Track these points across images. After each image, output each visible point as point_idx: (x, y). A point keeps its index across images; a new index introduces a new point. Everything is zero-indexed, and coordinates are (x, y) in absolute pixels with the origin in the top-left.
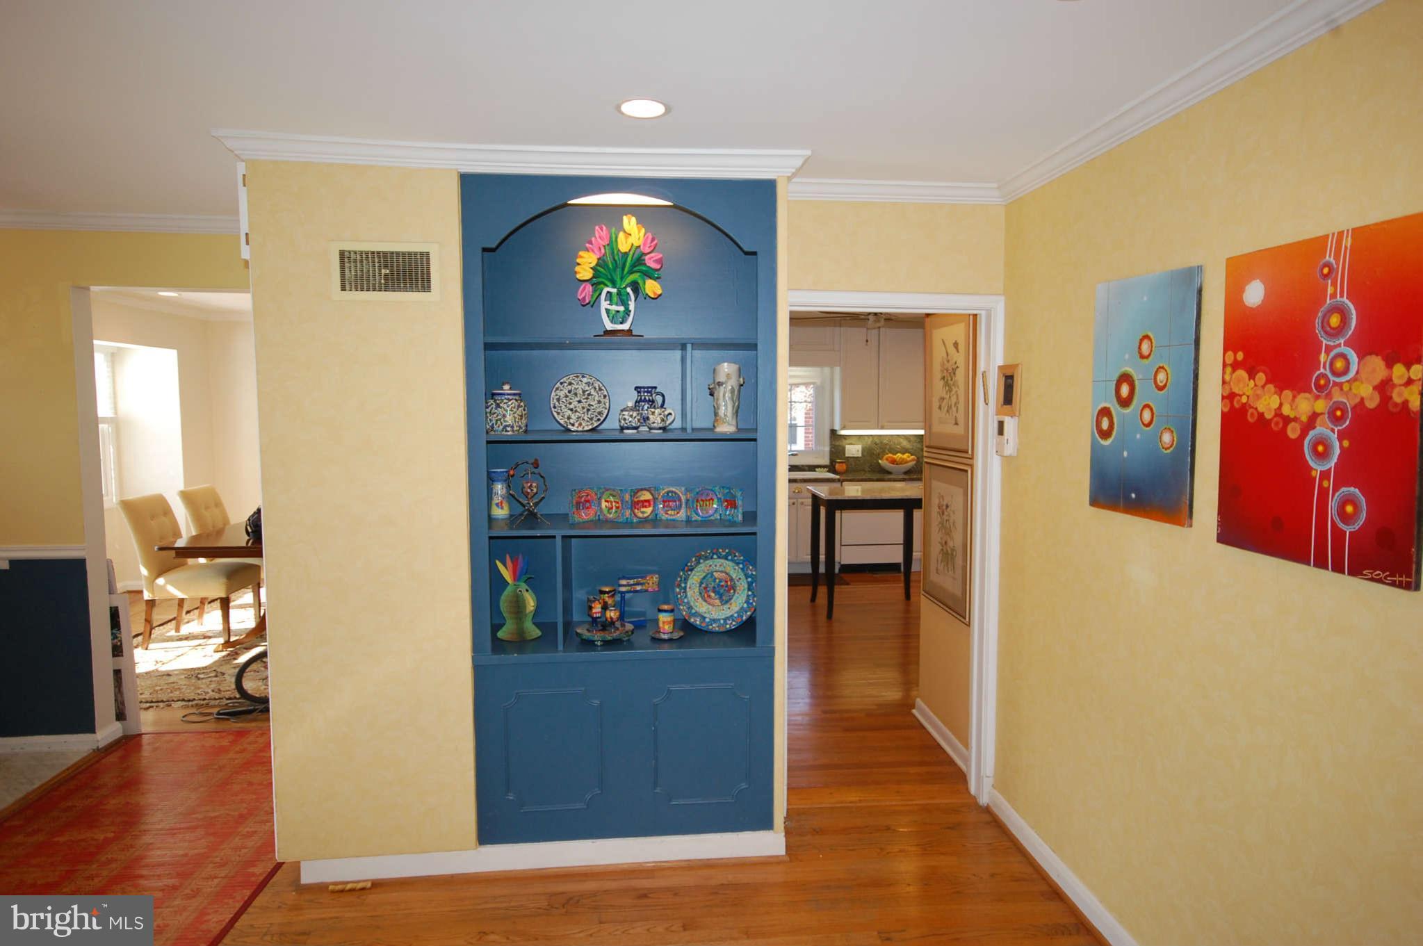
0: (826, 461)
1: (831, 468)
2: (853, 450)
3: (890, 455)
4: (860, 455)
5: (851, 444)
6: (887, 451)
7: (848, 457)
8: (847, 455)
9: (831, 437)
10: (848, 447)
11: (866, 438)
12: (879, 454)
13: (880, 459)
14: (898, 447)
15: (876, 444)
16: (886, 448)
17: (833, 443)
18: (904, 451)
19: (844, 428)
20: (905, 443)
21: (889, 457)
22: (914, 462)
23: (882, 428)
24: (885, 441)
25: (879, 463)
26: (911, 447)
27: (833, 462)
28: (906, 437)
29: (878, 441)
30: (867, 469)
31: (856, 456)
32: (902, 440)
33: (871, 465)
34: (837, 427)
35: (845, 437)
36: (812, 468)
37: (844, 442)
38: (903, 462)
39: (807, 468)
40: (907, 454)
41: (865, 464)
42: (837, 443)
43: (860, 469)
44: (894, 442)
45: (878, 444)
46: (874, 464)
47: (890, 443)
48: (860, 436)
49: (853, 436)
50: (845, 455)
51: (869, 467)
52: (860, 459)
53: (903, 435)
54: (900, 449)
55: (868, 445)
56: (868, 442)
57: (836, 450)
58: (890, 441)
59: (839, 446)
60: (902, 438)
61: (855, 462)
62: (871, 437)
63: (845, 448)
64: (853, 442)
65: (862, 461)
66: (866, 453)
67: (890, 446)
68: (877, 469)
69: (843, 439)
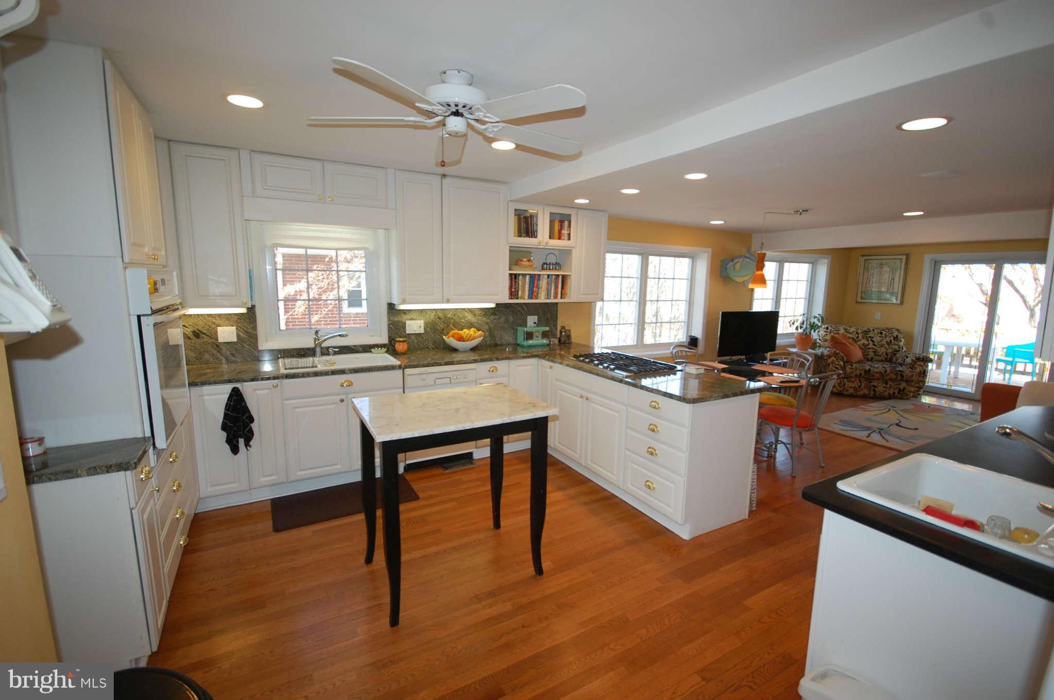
0: (385, 340)
1: (390, 348)
2: (415, 326)
3: (456, 331)
4: (422, 331)
5: (412, 319)
6: (451, 326)
7: (409, 334)
8: (408, 332)
9: (388, 312)
10: (408, 322)
11: (429, 312)
12: (443, 330)
13: (445, 335)
14: (464, 321)
15: (439, 318)
16: (450, 323)
17: (392, 318)
18: (470, 325)
19: (404, 302)
20: (470, 317)
21: (455, 333)
22: (482, 338)
23: (448, 301)
24: (449, 316)
25: (443, 339)
26: (476, 321)
27: (392, 340)
28: (471, 311)
29: (441, 315)
30: (431, 346)
31: (417, 332)
32: (466, 314)
33: (435, 343)
34: (395, 301)
35: (405, 312)
36: (367, 349)
37: (404, 317)
38: (470, 339)
39: (361, 349)
40: (473, 329)
41: (428, 341)
42: (396, 319)
43: (423, 346)
44: (459, 316)
45: (442, 319)
46: (437, 340)
47: (454, 318)
48: (422, 311)
49: (415, 310)
50: (405, 332)
51: (434, 347)
52: (423, 336)
53: (468, 309)
54: (465, 324)
55: (431, 320)
56: (432, 317)
57: (395, 327)
58: (455, 316)
59: (398, 322)
60: (466, 311)
61: (417, 339)
62: (434, 311)
63: (405, 324)
64: (415, 317)
65: (424, 338)
66: (429, 329)
67: (454, 320)
68: (443, 348)
69: (403, 315)
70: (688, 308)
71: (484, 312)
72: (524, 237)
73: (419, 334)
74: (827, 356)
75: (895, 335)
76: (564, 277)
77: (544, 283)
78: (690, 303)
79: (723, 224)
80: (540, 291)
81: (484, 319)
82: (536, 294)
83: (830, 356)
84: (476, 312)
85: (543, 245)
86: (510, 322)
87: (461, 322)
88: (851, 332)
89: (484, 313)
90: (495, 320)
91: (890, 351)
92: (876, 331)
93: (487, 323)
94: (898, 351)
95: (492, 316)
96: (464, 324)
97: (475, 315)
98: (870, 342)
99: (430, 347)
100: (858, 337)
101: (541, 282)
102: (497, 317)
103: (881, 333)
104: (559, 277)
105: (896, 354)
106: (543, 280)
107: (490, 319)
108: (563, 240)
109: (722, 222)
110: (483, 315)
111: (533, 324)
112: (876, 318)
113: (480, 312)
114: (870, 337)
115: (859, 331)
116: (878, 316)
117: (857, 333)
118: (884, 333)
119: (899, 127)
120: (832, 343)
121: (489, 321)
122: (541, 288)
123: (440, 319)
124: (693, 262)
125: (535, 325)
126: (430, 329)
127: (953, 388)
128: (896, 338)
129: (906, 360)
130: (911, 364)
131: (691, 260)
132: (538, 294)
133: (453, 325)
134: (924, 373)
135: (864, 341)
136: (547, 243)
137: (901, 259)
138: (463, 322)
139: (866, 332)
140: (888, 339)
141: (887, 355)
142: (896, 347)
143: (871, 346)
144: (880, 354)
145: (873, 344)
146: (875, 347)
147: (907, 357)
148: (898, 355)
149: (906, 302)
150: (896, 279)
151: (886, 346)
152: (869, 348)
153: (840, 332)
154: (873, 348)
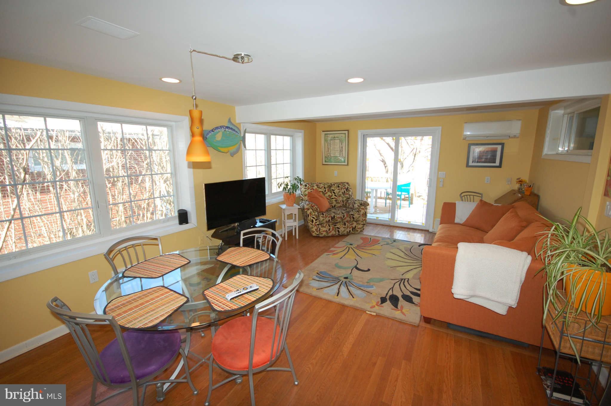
70: (174, 181)
75: (346, 187)
83: (308, 209)
88: (321, 187)
91: (345, 199)
92: (335, 185)
94: (349, 198)
98: (333, 194)
100: (325, 191)
103: (339, 187)
105: (348, 201)
112: (335, 175)
114: (333, 190)
115: (326, 186)
116: (336, 173)
117: (325, 188)
120: (309, 197)
128: (347, 189)
129: (355, 205)
130: (357, 208)
134: (365, 214)
135: (329, 193)
137: (345, 134)
139: (330, 186)
140: (343, 191)
141: (343, 202)
142: (348, 196)
143: (334, 197)
144: (339, 202)
145: (335, 195)
146: (336, 197)
147: (355, 203)
148: (349, 202)
149: (349, 163)
150: (344, 148)
151: (342, 195)
152: (333, 199)
153: (314, 188)
154: (334, 198)
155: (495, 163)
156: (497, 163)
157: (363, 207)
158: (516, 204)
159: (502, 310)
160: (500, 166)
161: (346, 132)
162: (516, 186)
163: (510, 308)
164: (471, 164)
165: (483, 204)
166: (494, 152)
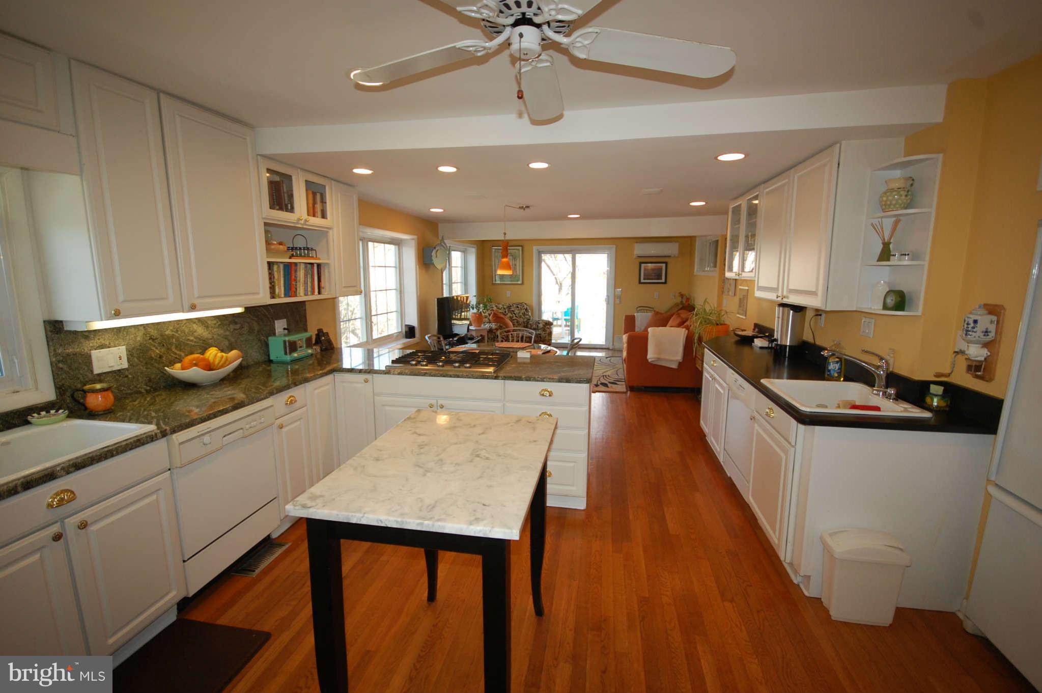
0: (49, 395)
2: (110, 358)
3: (195, 356)
4: (125, 365)
5: (102, 347)
6: (173, 349)
7: (99, 375)
8: (96, 371)
9: (51, 340)
10: (95, 354)
11: (132, 330)
12: (161, 357)
13: (169, 366)
14: (192, 338)
15: (151, 338)
16: (171, 344)
17: (58, 350)
18: (203, 344)
19: (117, 315)
20: (200, 330)
21: (196, 360)
22: (240, 360)
23: (193, 309)
24: (167, 333)
25: (165, 372)
26: (210, 336)
27: (65, 389)
28: (200, 320)
29: (154, 333)
30: (144, 388)
31: (114, 369)
33: (150, 380)
35: (87, 334)
37: (86, 346)
38: (224, 363)
41: (138, 380)
42: (70, 350)
43: (129, 392)
44: (183, 331)
45: (157, 339)
46: (153, 376)
47: (177, 335)
48: (118, 330)
49: (106, 330)
50: (92, 371)
51: (148, 388)
52: (127, 373)
53: (196, 319)
54: (195, 342)
55: (139, 344)
56: (139, 339)
57: (70, 367)
58: (177, 331)
59: (75, 354)
60: (195, 323)
61: (117, 380)
62: (142, 328)
63: (90, 356)
64: (107, 343)
65: (130, 376)
66: (136, 359)
67: (177, 340)
68: (165, 387)
69: (82, 340)
70: (399, 297)
71: (220, 320)
72: (277, 210)
73: (119, 370)
74: (495, 329)
75: (525, 307)
76: (319, 265)
77: (301, 274)
78: (401, 291)
79: (442, 212)
80: (298, 285)
81: (221, 332)
82: (294, 289)
83: (497, 329)
84: (209, 322)
85: (301, 224)
86: (256, 332)
87: (189, 339)
88: (500, 308)
89: (220, 323)
90: (236, 332)
91: (525, 320)
92: (514, 306)
93: (226, 337)
94: (529, 319)
95: (231, 326)
96: (193, 344)
97: (207, 327)
98: (514, 315)
99: (143, 391)
100: (505, 312)
101: (298, 273)
102: (238, 326)
103: (518, 307)
104: (313, 266)
105: (528, 322)
106: (300, 271)
107: (229, 331)
108: (317, 217)
109: (441, 210)
110: (220, 325)
111: (282, 330)
112: (508, 296)
113: (215, 322)
114: (513, 311)
115: (505, 307)
116: (509, 294)
117: (504, 308)
118: (519, 307)
119: (716, 158)
120: (494, 318)
121: (228, 333)
122: (299, 281)
123: (153, 340)
124: (399, 249)
125: (286, 331)
126: (138, 358)
127: (559, 341)
128: (526, 309)
129: (539, 325)
130: (542, 328)
131: (397, 247)
132: (296, 289)
133: (176, 347)
134: (550, 334)
135: (509, 314)
136: (306, 221)
137: (519, 250)
138: (192, 341)
139: (509, 307)
140: (523, 311)
141: (524, 323)
142: (527, 317)
143: (514, 318)
144: (520, 323)
145: (516, 317)
146: (517, 318)
147: (539, 323)
148: (531, 323)
149: (525, 282)
150: (518, 265)
151: (523, 316)
152: (514, 320)
153: (494, 309)
154: (516, 319)
155: (661, 279)
156: (663, 281)
157: (548, 326)
158: (679, 312)
159: (674, 366)
160: (665, 283)
161: (520, 248)
162: (679, 300)
163: (680, 363)
164: (642, 281)
165: (657, 313)
166: (661, 269)
